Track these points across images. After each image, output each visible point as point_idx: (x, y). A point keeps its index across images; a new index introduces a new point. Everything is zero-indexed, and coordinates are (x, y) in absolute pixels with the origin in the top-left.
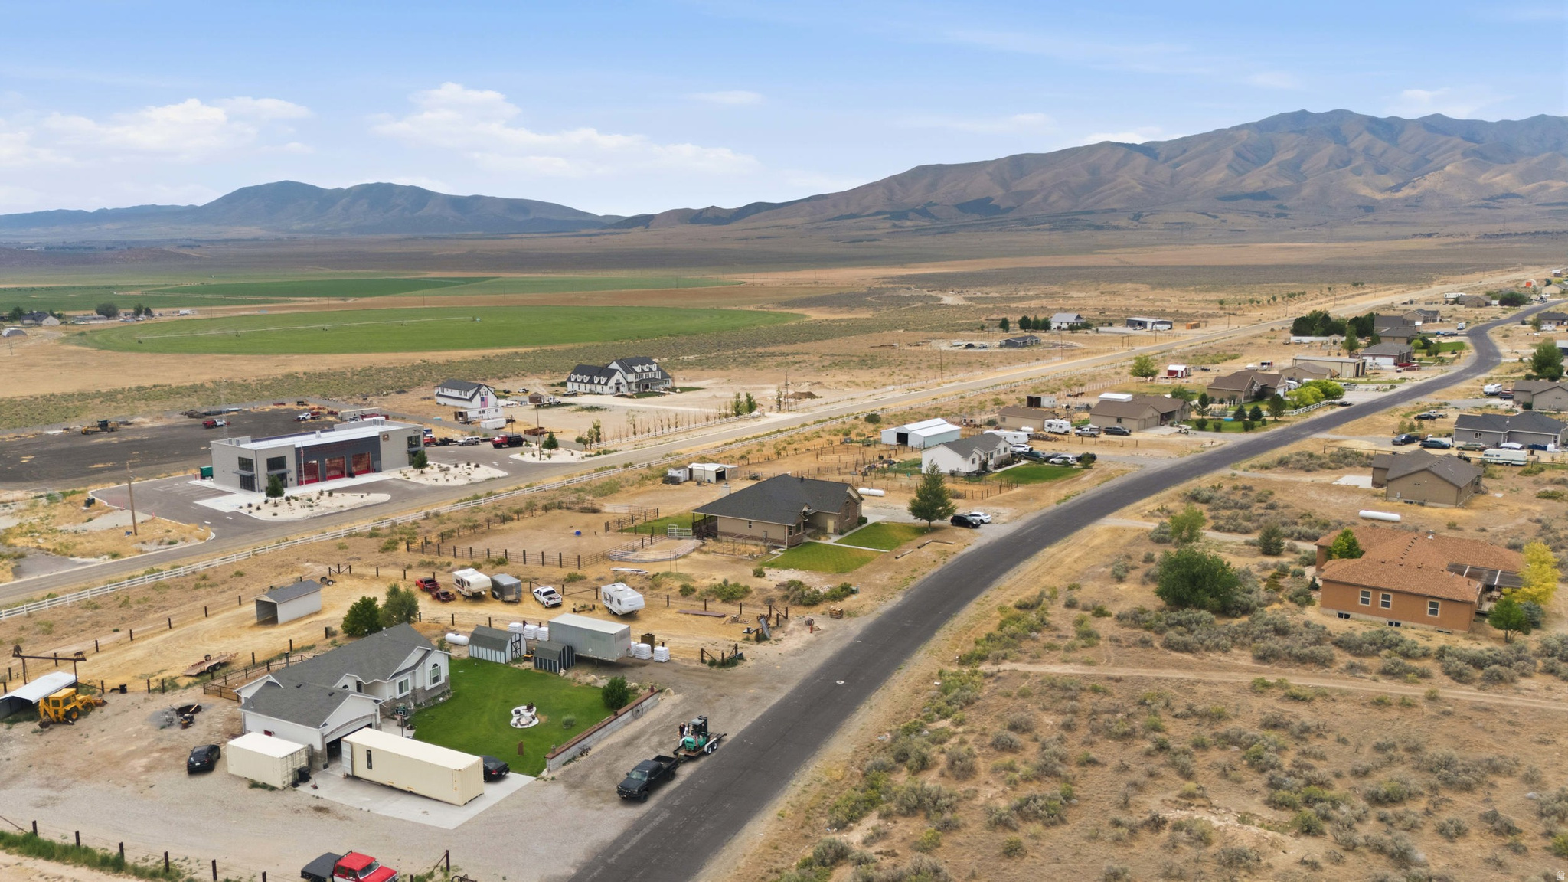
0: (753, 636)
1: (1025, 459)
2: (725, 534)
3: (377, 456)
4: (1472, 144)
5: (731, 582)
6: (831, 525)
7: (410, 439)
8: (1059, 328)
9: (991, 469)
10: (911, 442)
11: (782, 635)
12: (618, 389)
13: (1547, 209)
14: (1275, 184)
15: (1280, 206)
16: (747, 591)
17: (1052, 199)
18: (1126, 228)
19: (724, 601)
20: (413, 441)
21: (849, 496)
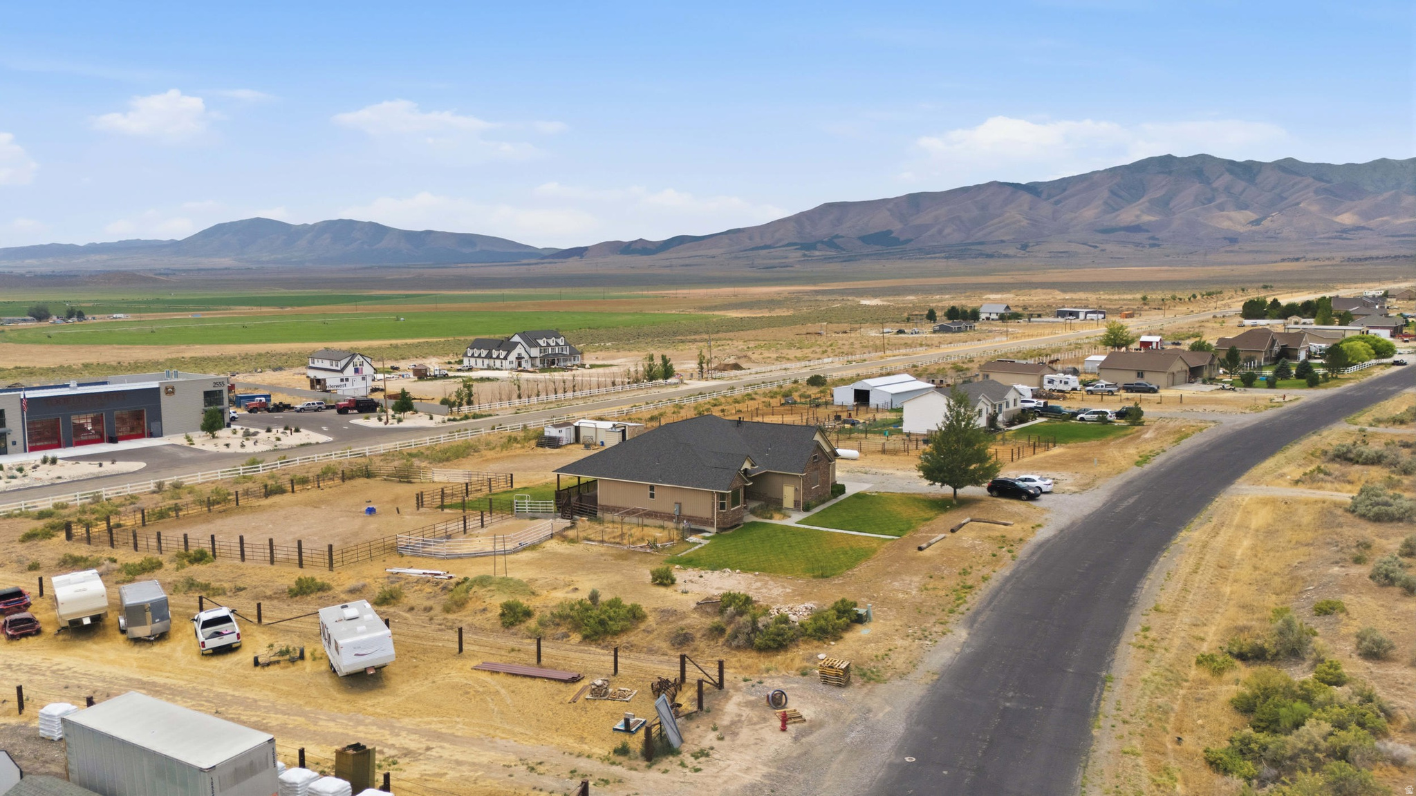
0: (636, 742)
1: (1041, 416)
2: (608, 509)
3: (157, 416)
4: (1323, 184)
5: (605, 597)
6: (789, 494)
7: (208, 394)
8: (988, 319)
9: (1001, 426)
10: (873, 401)
11: (710, 739)
12: (520, 365)
13: (1397, 239)
14: (1147, 218)
15: (1153, 238)
16: (635, 615)
17: (947, 231)
18: (1015, 256)
19: (587, 639)
20: (212, 397)
21: (818, 446)
